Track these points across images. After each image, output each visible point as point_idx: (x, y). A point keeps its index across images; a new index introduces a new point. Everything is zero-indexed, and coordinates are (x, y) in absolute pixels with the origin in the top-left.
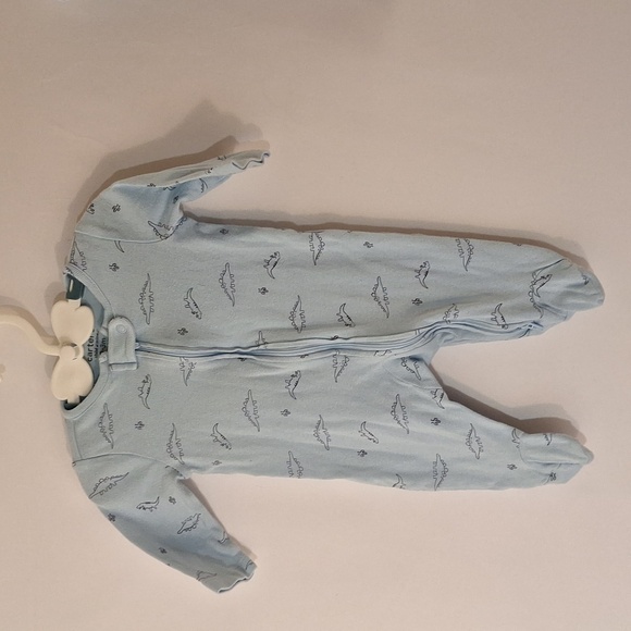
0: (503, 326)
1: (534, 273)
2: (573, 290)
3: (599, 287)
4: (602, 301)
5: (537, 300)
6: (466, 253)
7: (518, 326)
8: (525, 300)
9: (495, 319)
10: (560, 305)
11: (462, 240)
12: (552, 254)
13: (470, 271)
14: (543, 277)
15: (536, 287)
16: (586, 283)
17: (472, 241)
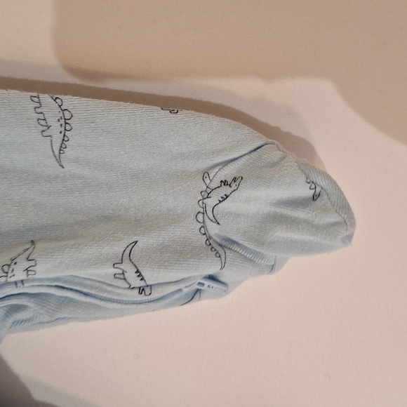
0: (141, 290)
1: (205, 174)
2: (288, 212)
3: (344, 207)
4: (350, 238)
5: (213, 229)
6: (56, 129)
7: (173, 288)
8: (189, 231)
9: (122, 276)
10: (261, 243)
11: (46, 99)
12: (243, 132)
13: (70, 168)
14: (224, 183)
15: (210, 203)
16: (315, 198)
17: (69, 101)
